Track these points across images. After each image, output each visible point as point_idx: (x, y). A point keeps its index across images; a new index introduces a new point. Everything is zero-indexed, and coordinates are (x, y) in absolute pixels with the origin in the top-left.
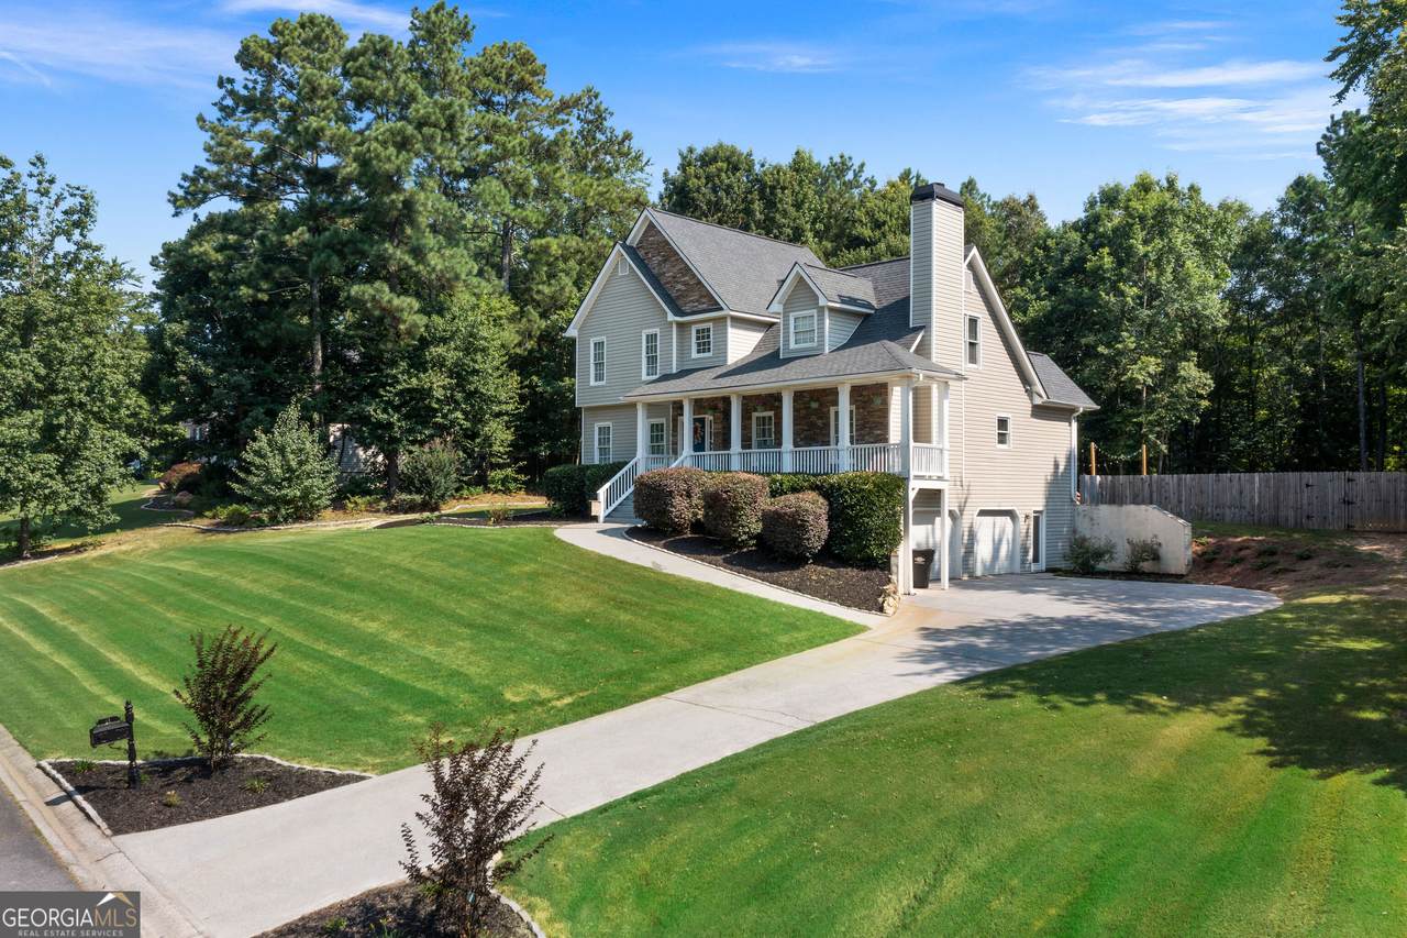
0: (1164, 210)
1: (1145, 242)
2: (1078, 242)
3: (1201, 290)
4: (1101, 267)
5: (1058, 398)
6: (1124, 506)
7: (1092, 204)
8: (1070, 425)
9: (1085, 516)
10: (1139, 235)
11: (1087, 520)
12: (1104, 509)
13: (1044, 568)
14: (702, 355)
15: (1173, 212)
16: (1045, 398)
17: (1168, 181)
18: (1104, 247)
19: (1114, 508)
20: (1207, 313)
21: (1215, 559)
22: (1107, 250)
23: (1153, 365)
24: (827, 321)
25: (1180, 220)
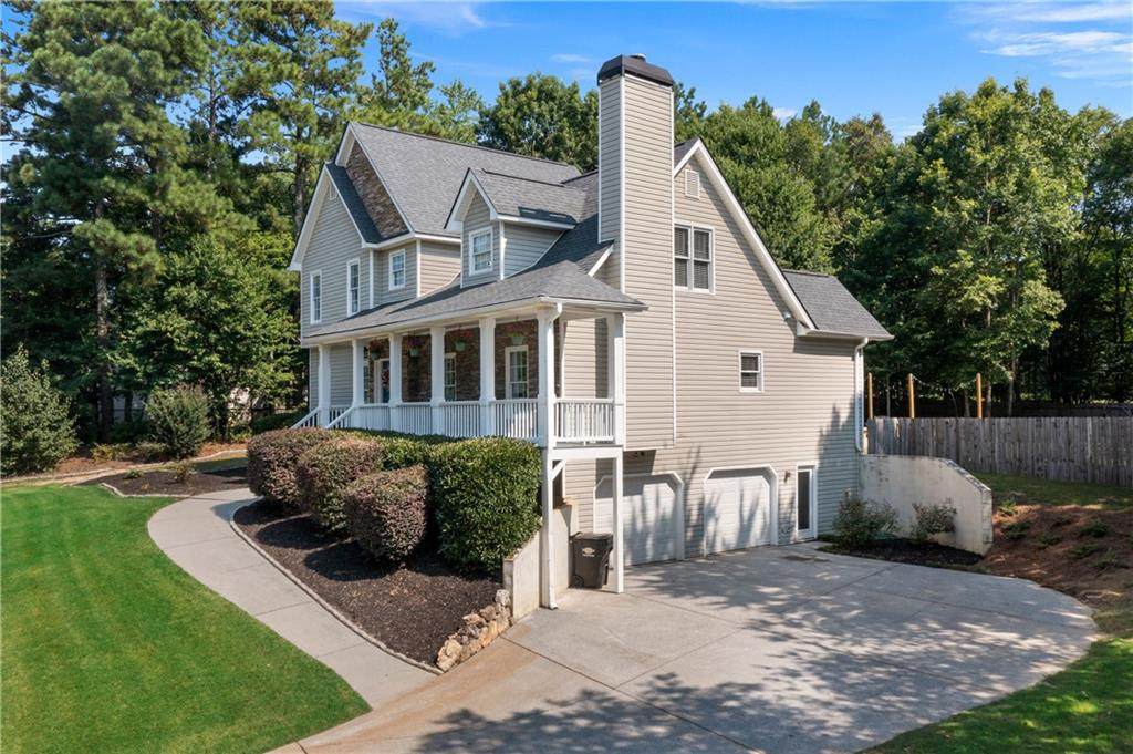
0: (1006, 115)
1: (985, 150)
2: (915, 157)
3: (1051, 200)
4: (934, 180)
5: (834, 327)
6: (917, 459)
7: (931, 115)
8: (854, 359)
9: (872, 468)
10: (977, 141)
11: (874, 472)
12: (895, 462)
13: (815, 536)
14: (398, 287)
15: (1017, 116)
16: (812, 328)
17: (1016, 87)
18: (937, 159)
19: (906, 460)
20: (1056, 225)
21: (1024, 536)
22: (941, 161)
23: (994, 285)
24: (503, 241)
25: (1025, 125)
